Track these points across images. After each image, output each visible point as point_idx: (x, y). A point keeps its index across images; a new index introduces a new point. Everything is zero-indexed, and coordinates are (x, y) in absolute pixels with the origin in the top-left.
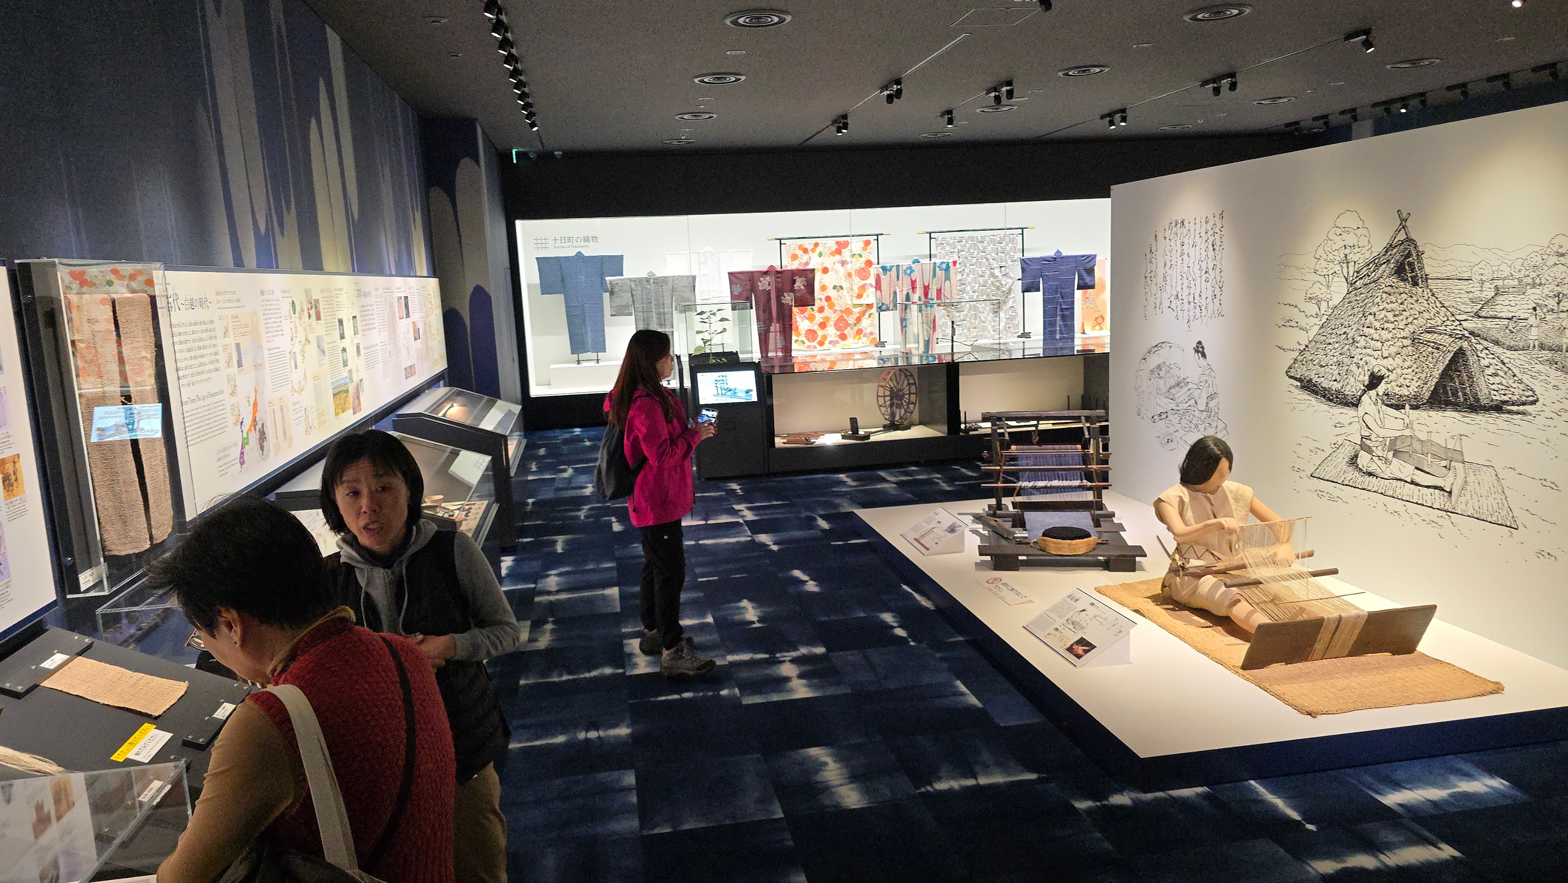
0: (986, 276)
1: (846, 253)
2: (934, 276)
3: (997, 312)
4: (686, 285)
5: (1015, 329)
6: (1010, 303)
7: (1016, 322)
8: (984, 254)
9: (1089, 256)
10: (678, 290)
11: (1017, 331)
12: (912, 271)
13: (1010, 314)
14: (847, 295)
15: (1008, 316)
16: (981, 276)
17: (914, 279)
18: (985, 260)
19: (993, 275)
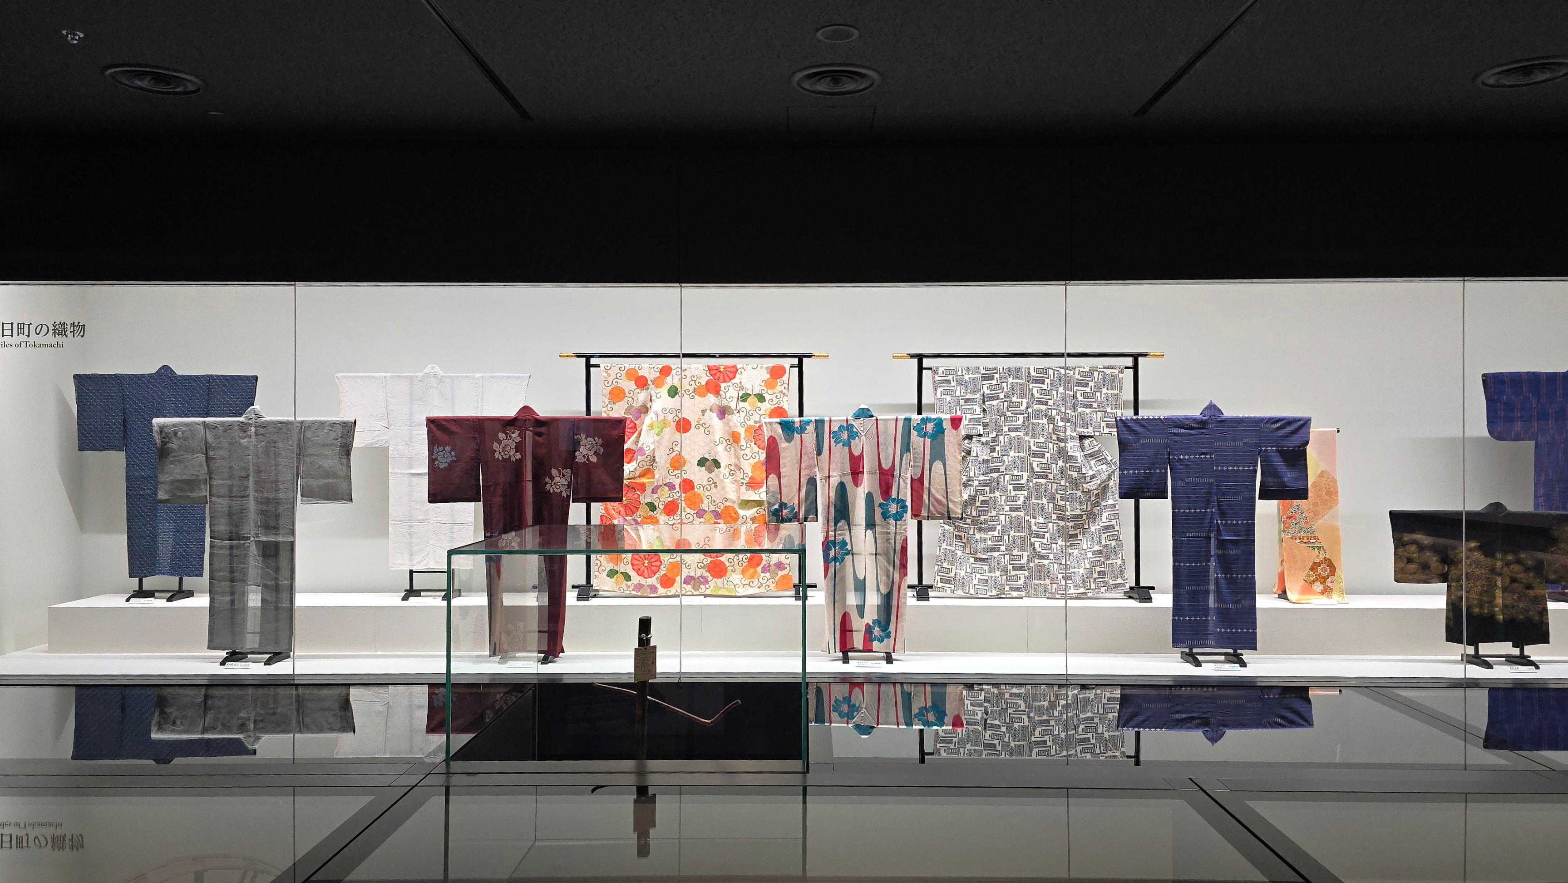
0: (1047, 455)
1: (730, 392)
2: (907, 447)
3: (1071, 536)
4: (328, 441)
5: (1115, 578)
6: (1104, 519)
7: (1119, 562)
8: (1044, 407)
9: (1290, 422)
10: (310, 451)
11: (1120, 581)
12: (853, 434)
13: (1104, 543)
14: (728, 481)
15: (1097, 548)
16: (1035, 455)
17: (857, 453)
18: (1045, 421)
19: (1062, 453)
